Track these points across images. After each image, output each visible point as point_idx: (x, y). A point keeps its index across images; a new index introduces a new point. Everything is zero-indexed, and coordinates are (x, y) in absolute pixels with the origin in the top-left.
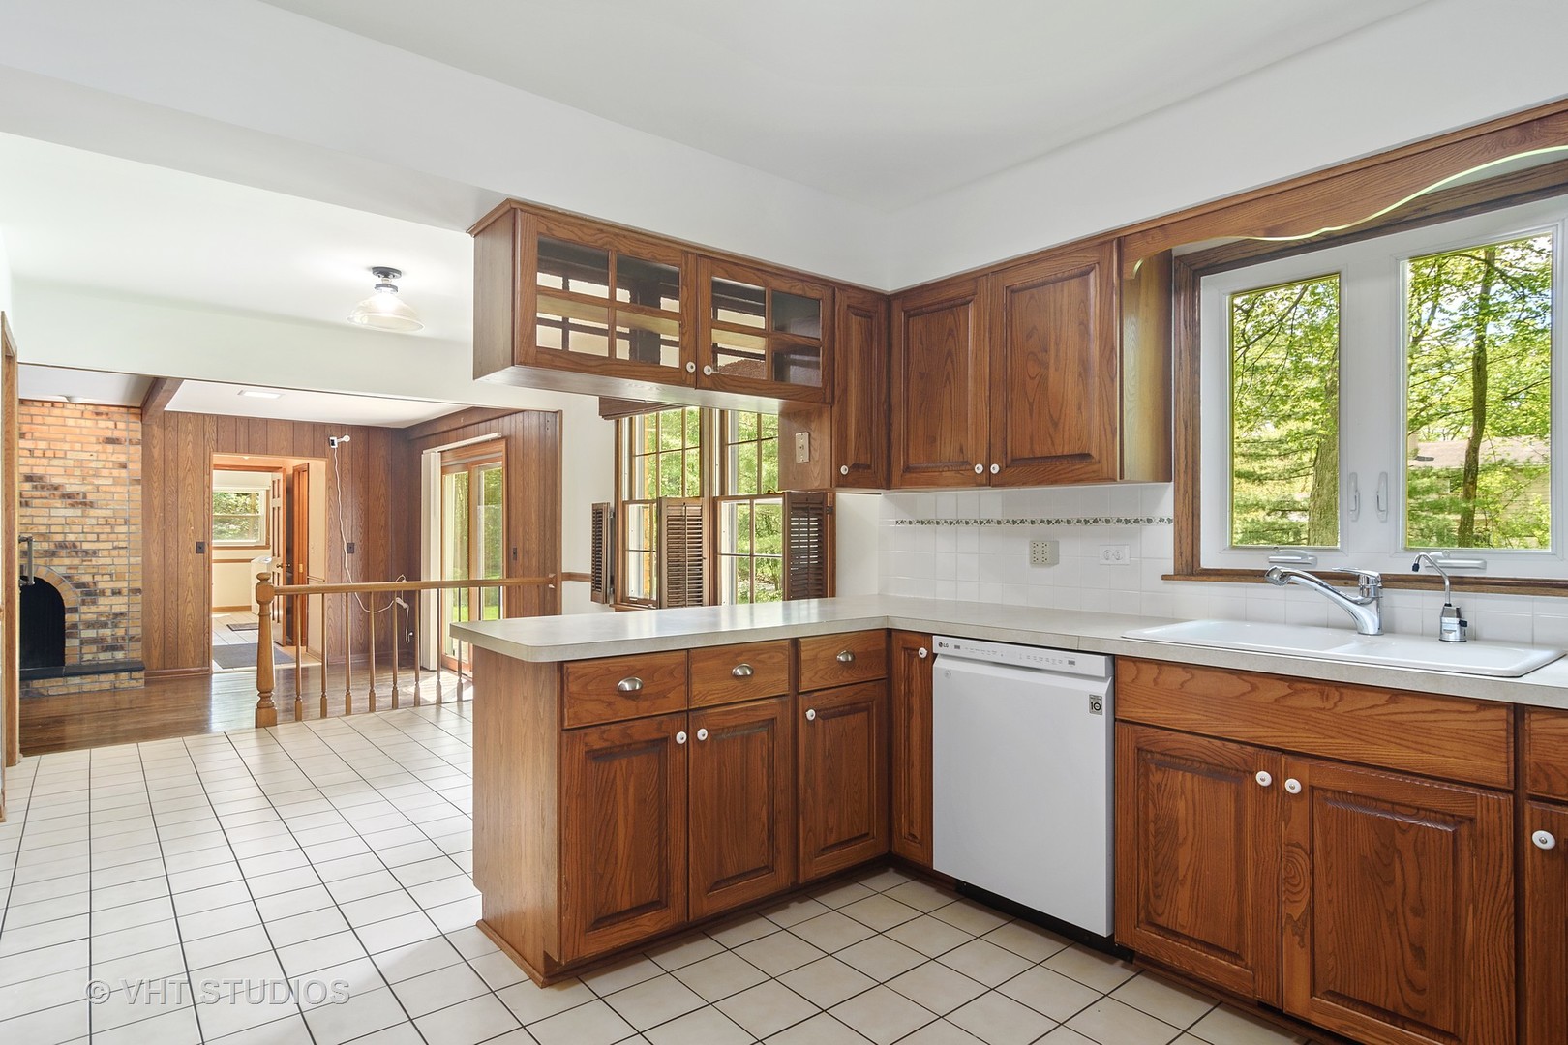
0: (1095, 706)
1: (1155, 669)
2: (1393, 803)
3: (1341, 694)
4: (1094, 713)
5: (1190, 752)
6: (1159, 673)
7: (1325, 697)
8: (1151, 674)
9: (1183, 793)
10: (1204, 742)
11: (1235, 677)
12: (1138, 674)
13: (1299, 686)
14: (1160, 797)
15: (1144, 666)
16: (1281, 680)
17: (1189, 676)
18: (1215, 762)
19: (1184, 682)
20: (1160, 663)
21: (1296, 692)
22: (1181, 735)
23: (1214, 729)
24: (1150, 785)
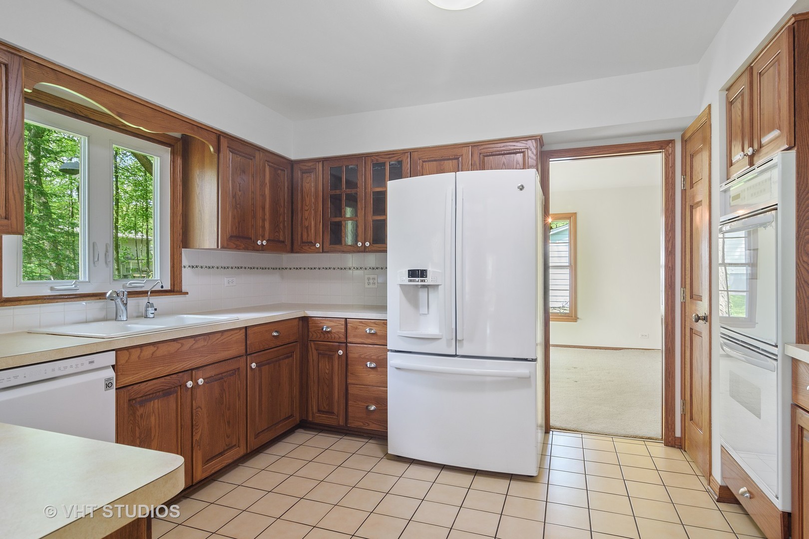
0: (108, 386)
1: (139, 350)
2: (222, 374)
3: (209, 337)
4: (109, 389)
5: (156, 389)
6: (141, 352)
7: (205, 340)
8: (135, 353)
9: (153, 412)
10: (162, 380)
11: (175, 342)
12: (130, 356)
13: (197, 338)
14: (142, 422)
15: (133, 350)
16: (191, 338)
17: (156, 348)
18: (168, 387)
19: (154, 352)
20: (141, 346)
21: (196, 341)
22: (152, 381)
23: (165, 372)
24: (137, 417)
